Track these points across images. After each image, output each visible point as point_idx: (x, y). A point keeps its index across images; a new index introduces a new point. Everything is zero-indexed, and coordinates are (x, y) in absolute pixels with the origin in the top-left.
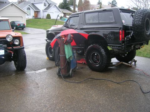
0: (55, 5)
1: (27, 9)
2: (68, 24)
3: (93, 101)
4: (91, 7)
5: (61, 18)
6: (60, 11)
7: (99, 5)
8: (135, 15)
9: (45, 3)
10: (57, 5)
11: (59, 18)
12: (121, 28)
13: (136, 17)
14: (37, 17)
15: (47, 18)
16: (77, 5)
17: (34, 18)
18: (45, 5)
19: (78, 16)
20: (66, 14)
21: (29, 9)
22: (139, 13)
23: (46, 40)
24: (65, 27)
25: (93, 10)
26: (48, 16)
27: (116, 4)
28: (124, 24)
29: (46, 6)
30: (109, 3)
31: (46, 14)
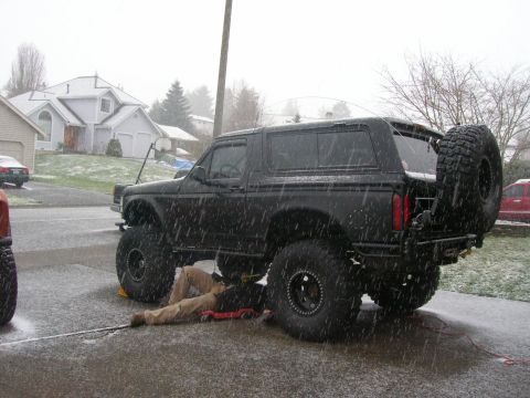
0: (140, 109)
2: (207, 170)
8: (444, 143)
9: (103, 101)
10: (147, 111)
12: (398, 187)
13: (450, 151)
14: (73, 147)
15: (109, 151)
17: (61, 149)
18: (105, 108)
19: (245, 145)
21: (46, 117)
23: (121, 225)
24: (196, 178)
26: (114, 148)
29: (107, 111)
31: (106, 139)
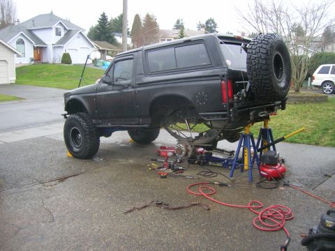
0: (80, 33)
1: (18, 43)
2: (111, 76)
3: (174, 242)
4: (160, 36)
5: (95, 61)
6: (93, 46)
7: (178, 31)
8: (250, 47)
9: (57, 29)
10: (86, 33)
11: (90, 61)
12: (223, 76)
13: (254, 51)
14: (40, 60)
15: (63, 61)
16: (130, 30)
17: (33, 62)
18: (58, 34)
19: (132, 59)
20: (106, 53)
21: (21, 42)
22: (260, 42)
23: (65, 115)
24: (105, 82)
25: (166, 42)
26: (66, 59)
27: (215, 27)
28: (229, 68)
29: (60, 35)
30: (200, 25)
31: (60, 53)
